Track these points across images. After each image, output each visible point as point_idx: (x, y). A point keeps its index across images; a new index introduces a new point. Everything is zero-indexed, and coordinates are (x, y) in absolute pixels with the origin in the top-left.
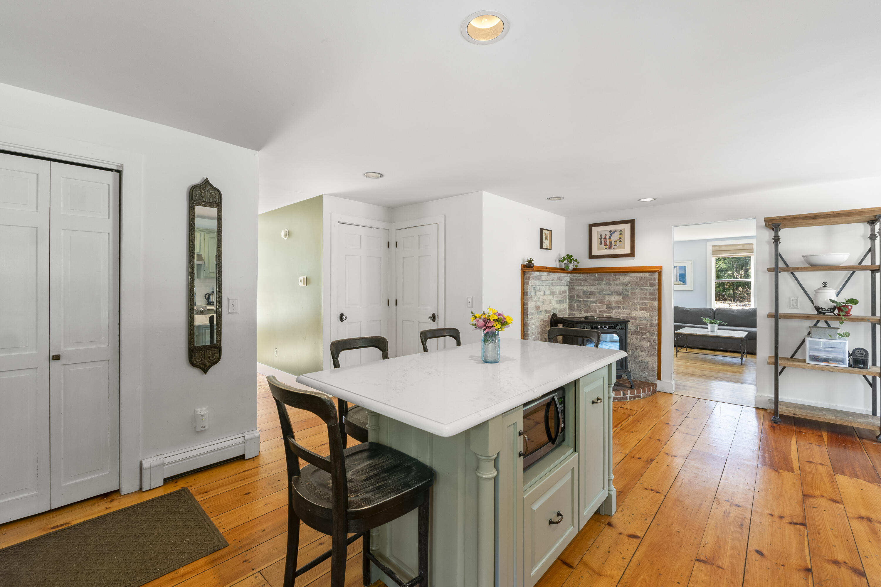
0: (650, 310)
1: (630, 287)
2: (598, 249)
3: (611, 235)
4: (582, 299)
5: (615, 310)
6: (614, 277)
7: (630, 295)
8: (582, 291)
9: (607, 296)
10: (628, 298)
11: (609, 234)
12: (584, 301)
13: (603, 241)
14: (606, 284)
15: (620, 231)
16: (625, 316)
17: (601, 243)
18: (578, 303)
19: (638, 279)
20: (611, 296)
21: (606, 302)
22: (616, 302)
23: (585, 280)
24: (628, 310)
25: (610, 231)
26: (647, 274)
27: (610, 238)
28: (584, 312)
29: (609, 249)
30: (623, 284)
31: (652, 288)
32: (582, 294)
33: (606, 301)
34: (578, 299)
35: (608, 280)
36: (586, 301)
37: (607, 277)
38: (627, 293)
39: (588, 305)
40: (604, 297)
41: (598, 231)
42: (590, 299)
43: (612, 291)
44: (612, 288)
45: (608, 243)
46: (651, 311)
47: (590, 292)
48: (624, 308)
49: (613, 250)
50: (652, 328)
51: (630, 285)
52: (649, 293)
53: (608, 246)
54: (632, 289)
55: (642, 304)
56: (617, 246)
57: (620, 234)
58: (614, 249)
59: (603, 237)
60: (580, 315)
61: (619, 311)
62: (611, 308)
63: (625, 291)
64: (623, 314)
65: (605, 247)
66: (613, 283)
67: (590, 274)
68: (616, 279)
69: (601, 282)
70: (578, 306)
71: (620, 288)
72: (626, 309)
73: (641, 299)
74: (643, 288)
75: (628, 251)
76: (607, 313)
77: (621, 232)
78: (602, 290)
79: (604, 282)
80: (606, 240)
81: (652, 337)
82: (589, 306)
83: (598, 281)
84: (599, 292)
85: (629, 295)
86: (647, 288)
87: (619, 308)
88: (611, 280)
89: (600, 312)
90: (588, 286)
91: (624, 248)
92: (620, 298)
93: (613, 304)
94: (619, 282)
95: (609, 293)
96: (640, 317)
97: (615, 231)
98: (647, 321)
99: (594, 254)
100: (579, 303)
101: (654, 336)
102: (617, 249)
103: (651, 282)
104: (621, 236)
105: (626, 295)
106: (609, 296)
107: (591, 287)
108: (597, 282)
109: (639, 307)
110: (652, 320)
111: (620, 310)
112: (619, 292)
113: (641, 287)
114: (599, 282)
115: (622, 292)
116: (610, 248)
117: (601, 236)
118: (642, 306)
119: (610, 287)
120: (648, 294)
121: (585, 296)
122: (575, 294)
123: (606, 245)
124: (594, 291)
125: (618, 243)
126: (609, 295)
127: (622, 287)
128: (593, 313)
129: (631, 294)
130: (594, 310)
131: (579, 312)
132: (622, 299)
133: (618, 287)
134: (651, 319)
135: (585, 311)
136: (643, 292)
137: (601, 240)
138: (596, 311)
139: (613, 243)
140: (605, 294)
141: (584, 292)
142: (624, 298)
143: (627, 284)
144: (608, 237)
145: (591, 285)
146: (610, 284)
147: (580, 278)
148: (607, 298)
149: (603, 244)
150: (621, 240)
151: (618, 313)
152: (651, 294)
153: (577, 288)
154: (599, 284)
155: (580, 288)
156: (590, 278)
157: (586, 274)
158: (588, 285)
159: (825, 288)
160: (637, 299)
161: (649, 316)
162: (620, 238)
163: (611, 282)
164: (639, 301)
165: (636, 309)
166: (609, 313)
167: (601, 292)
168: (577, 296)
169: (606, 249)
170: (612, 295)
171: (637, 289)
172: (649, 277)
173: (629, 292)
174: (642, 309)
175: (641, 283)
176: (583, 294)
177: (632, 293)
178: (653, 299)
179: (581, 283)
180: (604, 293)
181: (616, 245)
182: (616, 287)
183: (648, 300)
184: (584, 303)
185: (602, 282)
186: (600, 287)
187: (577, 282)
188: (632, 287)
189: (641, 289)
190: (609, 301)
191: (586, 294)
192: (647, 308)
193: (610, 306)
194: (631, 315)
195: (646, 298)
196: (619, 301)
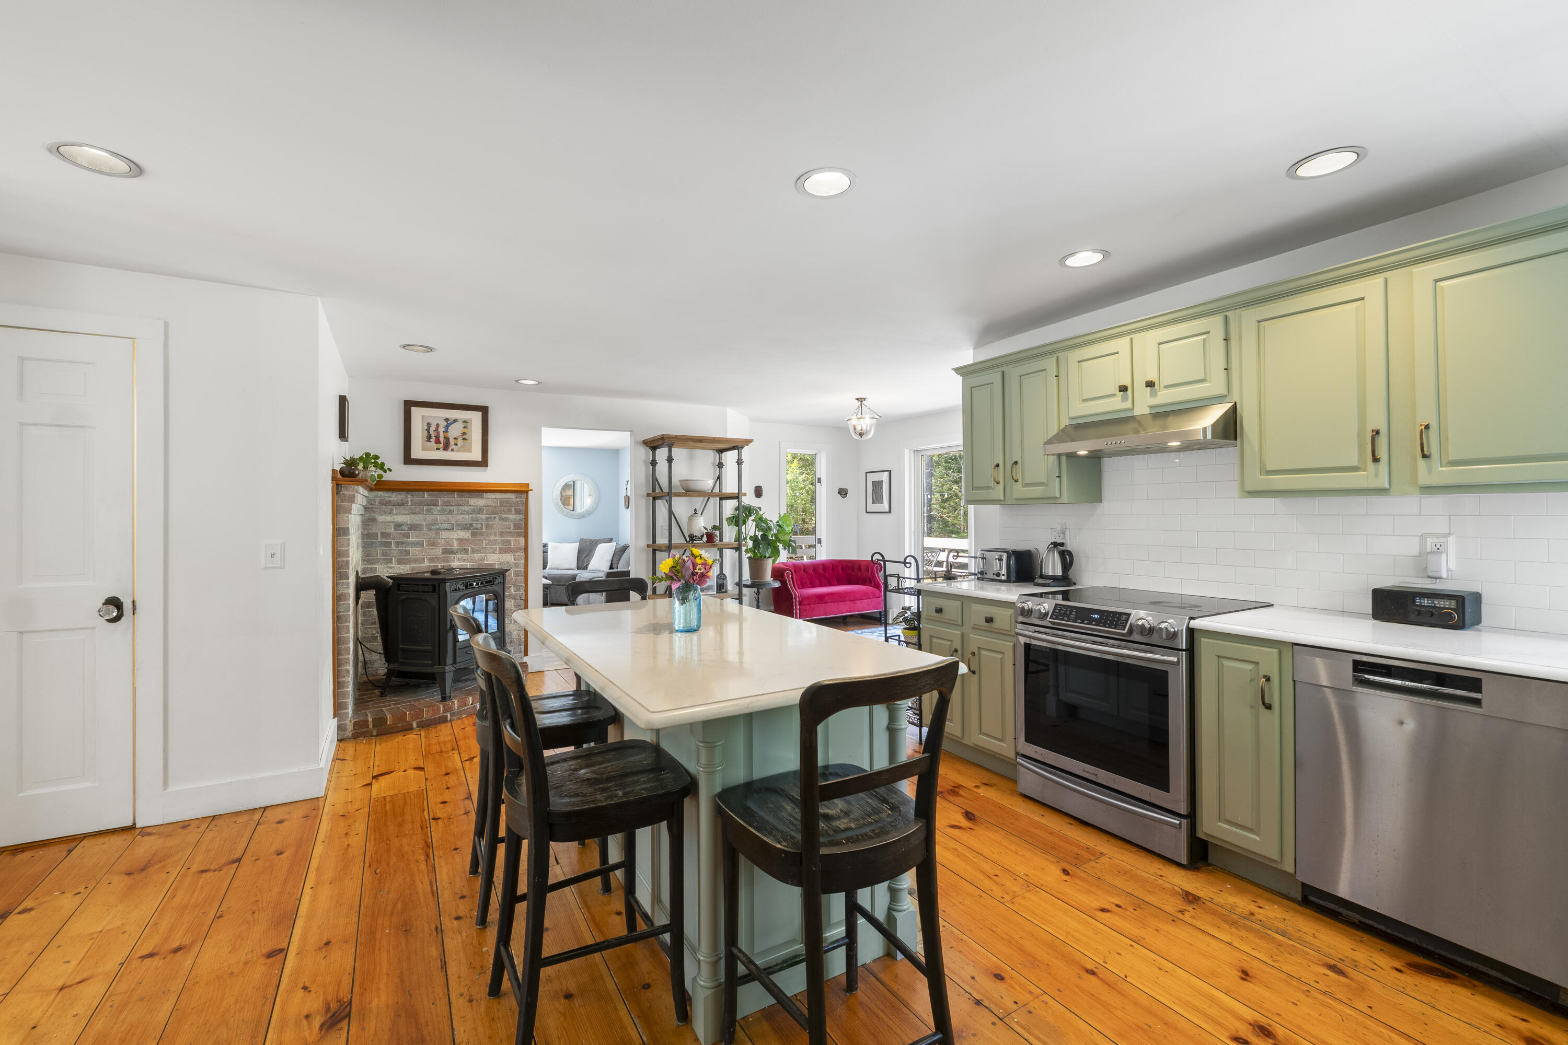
0: (514, 552)
1: (484, 517)
2: (423, 449)
3: (447, 426)
4: (394, 538)
5: (459, 556)
6: (458, 499)
7: (484, 529)
8: (392, 525)
9: (443, 532)
10: (481, 534)
11: (443, 424)
12: (398, 544)
13: (433, 435)
14: (442, 512)
15: (464, 422)
16: (475, 565)
17: (429, 438)
18: (384, 548)
19: (498, 503)
20: (451, 532)
21: (442, 542)
22: (461, 541)
23: (401, 504)
24: (481, 553)
25: (447, 420)
26: (512, 496)
27: (446, 431)
28: (399, 564)
29: (444, 450)
30: (474, 511)
31: (518, 517)
32: (393, 530)
33: (443, 540)
34: (384, 540)
35: (447, 504)
36: (402, 543)
37: (446, 499)
38: (479, 526)
39: (405, 550)
40: (438, 534)
41: (423, 416)
42: (411, 539)
43: (454, 522)
44: (452, 519)
45: (442, 439)
46: (516, 552)
47: (411, 525)
48: (473, 551)
49: (452, 452)
50: (518, 578)
51: (485, 512)
52: (515, 525)
53: (441, 445)
54: (487, 519)
55: (503, 542)
56: (459, 446)
57: (464, 428)
58: (452, 450)
59: (433, 428)
60: (388, 569)
61: (465, 556)
62: (451, 552)
63: (475, 522)
64: (472, 560)
65: (436, 446)
66: (455, 509)
67: (413, 493)
68: (461, 502)
69: (432, 507)
70: (384, 554)
71: (467, 516)
72: (477, 551)
73: (502, 534)
74: (505, 517)
75: (478, 457)
76: (444, 561)
77: (466, 424)
78: (435, 522)
79: (439, 508)
80: (438, 433)
81: (518, 593)
82: (408, 553)
83: (428, 505)
84: (429, 527)
85: (482, 529)
86: (510, 516)
87: (465, 551)
88: (453, 504)
89: (431, 560)
90: (406, 514)
91: (470, 451)
92: (466, 535)
93: (455, 545)
94: (466, 508)
95: (448, 526)
96: (500, 564)
97: (455, 421)
99: (414, 456)
100: (387, 547)
102: (458, 451)
103: (517, 507)
104: (465, 430)
105: (477, 529)
106: (447, 532)
107: (413, 516)
108: (425, 508)
109: (497, 547)
110: (518, 566)
111: (467, 554)
112: (466, 524)
113: (502, 516)
114: (429, 507)
115: (471, 525)
116: (446, 447)
117: (429, 425)
118: (503, 545)
119: (450, 517)
120: (512, 527)
121: (400, 534)
122: (377, 529)
123: (438, 441)
124: (418, 525)
125: (460, 442)
126: (447, 529)
127: (470, 516)
128: (416, 563)
129: (486, 528)
130: (419, 559)
131: (387, 563)
132: (470, 537)
133: (464, 516)
134: (517, 565)
135: (400, 562)
136: (504, 523)
137: (429, 432)
138: (422, 561)
139: (452, 442)
140: (439, 529)
141: (398, 526)
142: (473, 534)
143: (480, 511)
144: (441, 430)
145: (413, 513)
146: (450, 511)
147: (391, 499)
148: (444, 535)
149: (433, 440)
150: (465, 436)
151: (464, 560)
152: (517, 526)
153: (381, 518)
154: (428, 511)
155: (389, 518)
156: (412, 500)
157: (404, 493)
158: (407, 512)
159: (696, 515)
160: (495, 535)
161: (513, 561)
162: (464, 434)
163: (452, 508)
164: (498, 538)
165: (494, 552)
166: (448, 562)
167: (432, 524)
168: (382, 534)
169: (438, 449)
170: (453, 529)
171: (495, 518)
172: (515, 500)
173: (482, 524)
174: (502, 551)
175: (502, 508)
176: (395, 529)
177: (487, 526)
178: (519, 535)
179: (392, 510)
180: (438, 527)
181: (456, 444)
182: (460, 517)
183: (512, 536)
184: (396, 547)
185: (434, 508)
186: (429, 517)
187: (383, 506)
188: (488, 516)
189: (502, 519)
190: (448, 541)
191: (402, 530)
192: (510, 548)
193: (450, 549)
194: (486, 562)
195: (509, 532)
196: (466, 540)
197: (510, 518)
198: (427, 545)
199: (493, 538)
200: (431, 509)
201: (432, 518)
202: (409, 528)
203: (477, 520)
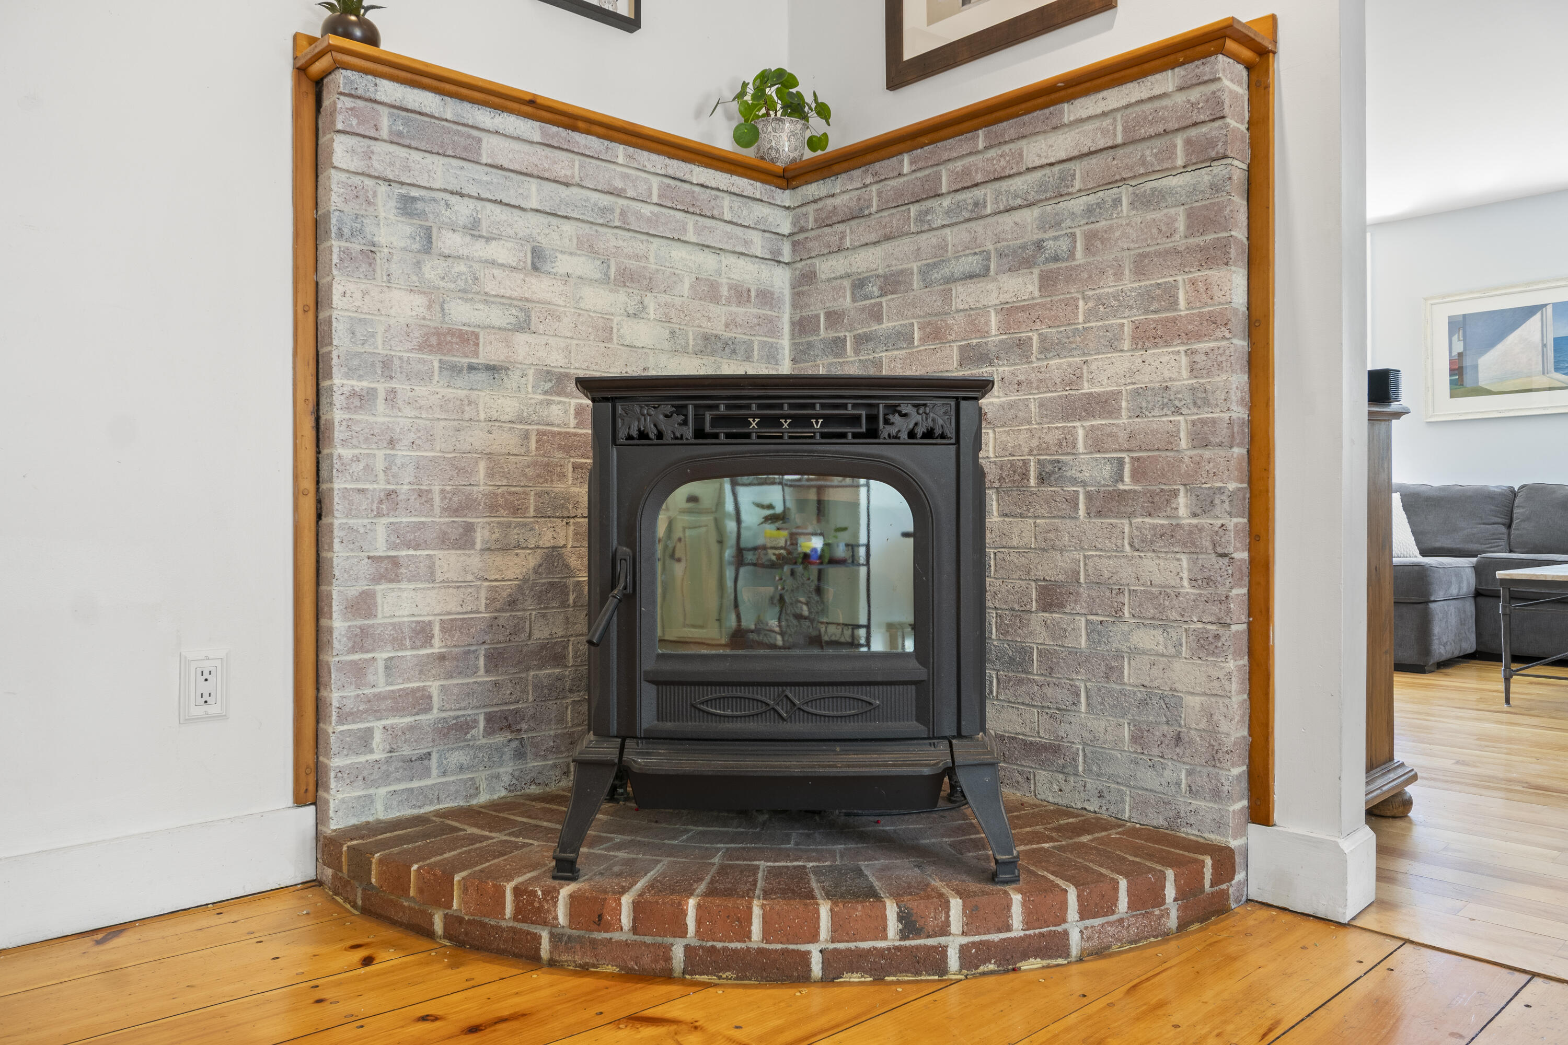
0: (1191, 336)
1: (1077, 204)
2: (932, 19)
6: (989, 151)
7: (1079, 254)
8: (847, 285)
9: (960, 289)
10: (1071, 276)
14: (955, 213)
16: (1051, 400)
19: (1119, 128)
20: (981, 284)
21: (957, 322)
22: (1009, 311)
23: (856, 211)
24: (1072, 353)
30: (1042, 186)
31: (1205, 177)
32: (849, 299)
33: (960, 317)
35: (964, 181)
38: (1064, 244)
40: (947, 296)
42: (888, 324)
43: (990, 247)
46: (1199, 336)
47: (885, 277)
48: (1047, 348)
50: (1207, 454)
51: (1078, 184)
52: (1189, 216)
54: (1089, 208)
55: (1147, 297)
63: (1051, 232)
68: (1003, 163)
69: (927, 202)
71: (1029, 216)
73: (1141, 266)
74: (1154, 190)
78: (940, 256)
79: (946, 202)
81: (1204, 521)
85: (1072, 255)
90: (873, 243)
92: (1025, 286)
93: (995, 331)
95: (970, 263)
96: (1137, 393)
98: (1177, 411)
99: (909, 49)
101: (1218, 510)
103: (1192, 131)
105: (1056, 259)
107: (888, 246)
108: (912, 209)
109: (1126, 323)
110: (1206, 402)
111: (1026, 358)
112: (1024, 247)
113: (1142, 188)
115: (1039, 245)
118: (1146, 312)
120: (1182, 224)
122: (817, 308)
124: (902, 272)
126: (971, 276)
127: (1035, 211)
129: (1087, 249)
132: (1037, 293)
133: (1015, 215)
134: (1200, 398)
136: (1150, 216)
140: (951, 280)
141: (859, 284)
142: (1047, 282)
143: (1060, 181)
145: (886, 237)
146: (976, 204)
148: (965, 297)
151: (1019, 384)
152: (1199, 220)
153: (827, 267)
154: (922, 220)
155: (837, 265)
156: (877, 193)
158: (873, 236)
160: (1118, 275)
161: (1185, 380)
163: (978, 193)
164: (1129, 284)
165: (1113, 345)
167: (935, 265)
168: (828, 315)
170: (987, 272)
171: (1117, 202)
172: (1179, 96)
173: (1073, 235)
174: (1145, 337)
175: (1137, 152)
176: (854, 297)
177: (1091, 240)
179: (841, 236)
180: (946, 271)
182: (1008, 220)
183: (1182, 268)
185: (933, 202)
186: (928, 241)
187: (824, 229)
188: (1092, 199)
189: (1143, 202)
190: (975, 315)
191: (866, 298)
192: (1174, 320)
193: (979, 345)
194: (1087, 388)
195: (1167, 252)
196: (1023, 309)
197: (1171, 192)
198: (923, 340)
199: (1109, 287)
200: (927, 213)
201: (934, 241)
202: (881, 289)
203: (1057, 225)
